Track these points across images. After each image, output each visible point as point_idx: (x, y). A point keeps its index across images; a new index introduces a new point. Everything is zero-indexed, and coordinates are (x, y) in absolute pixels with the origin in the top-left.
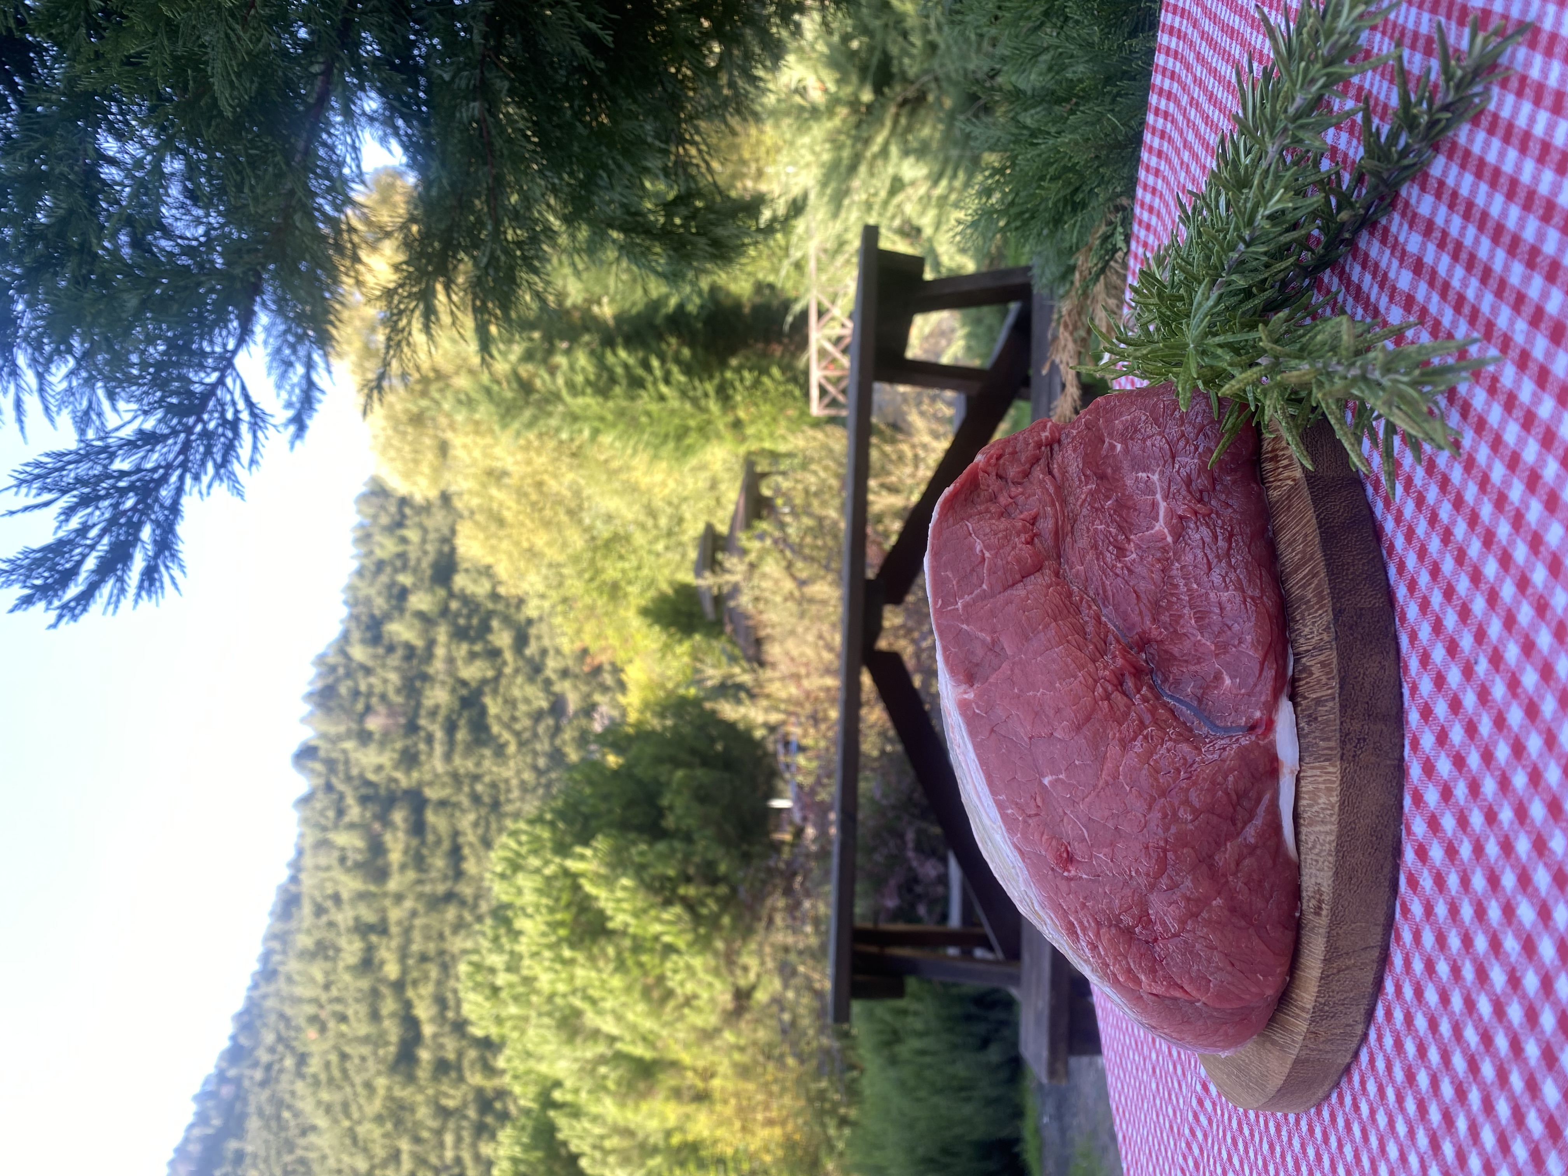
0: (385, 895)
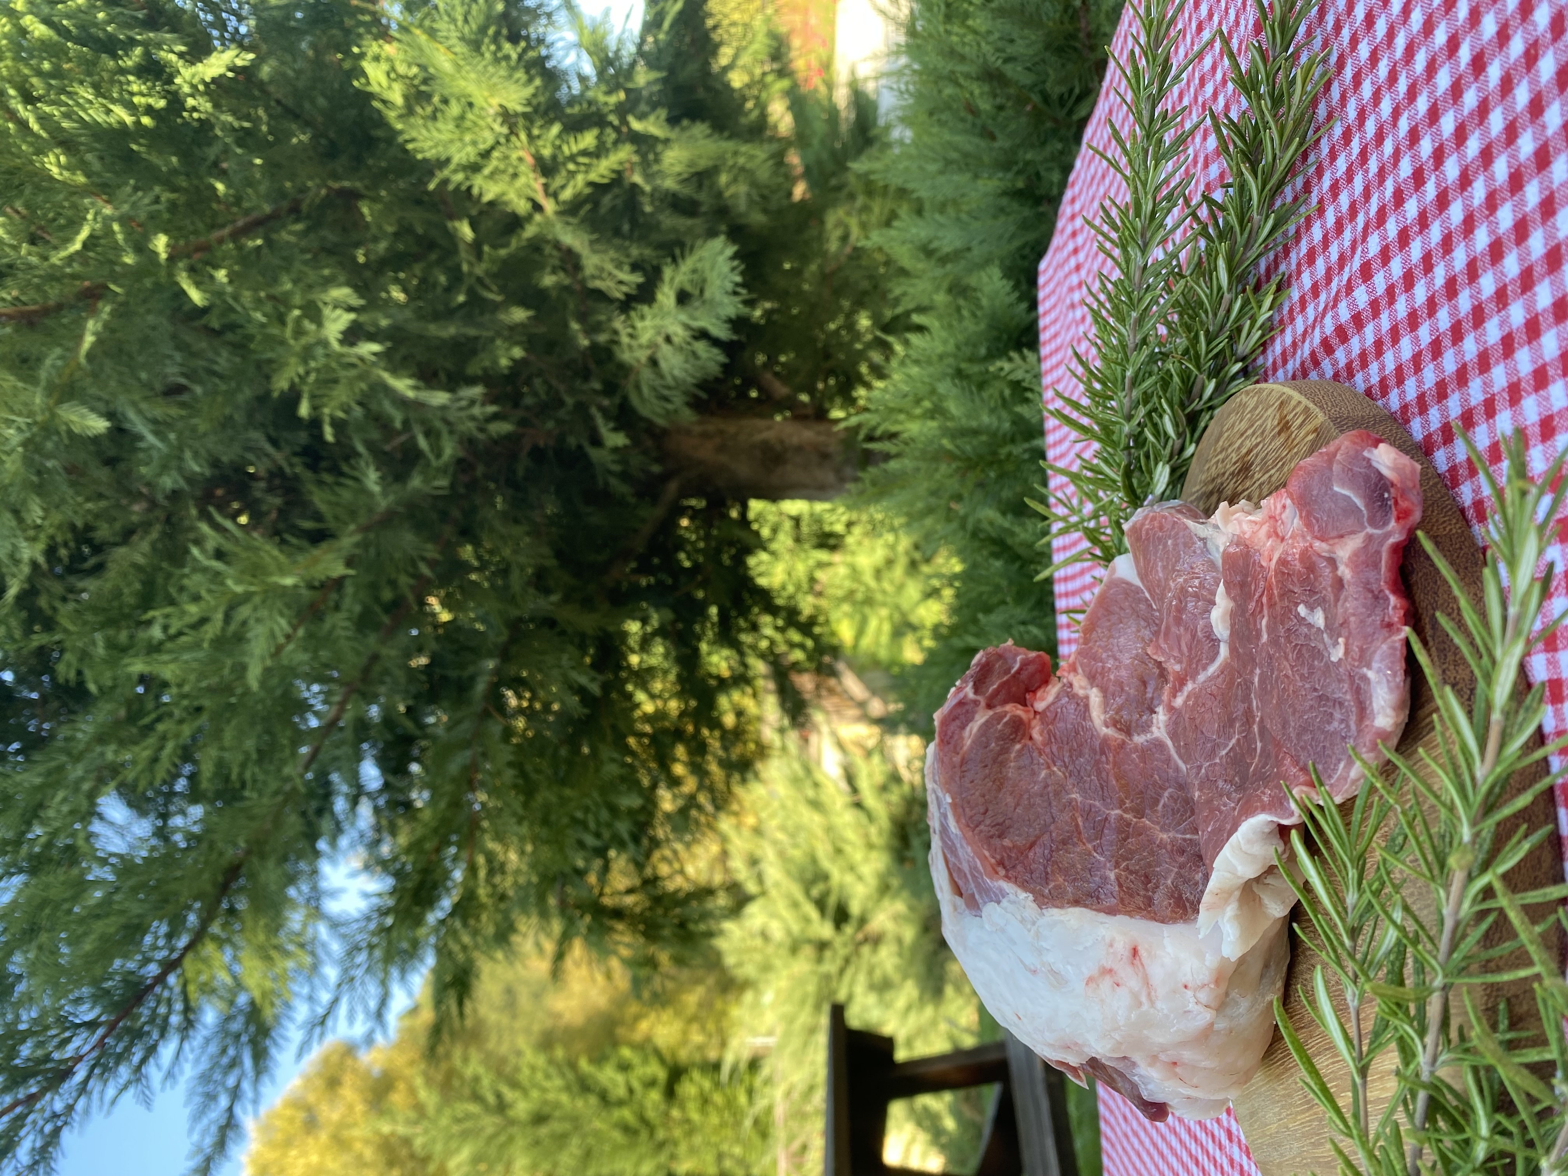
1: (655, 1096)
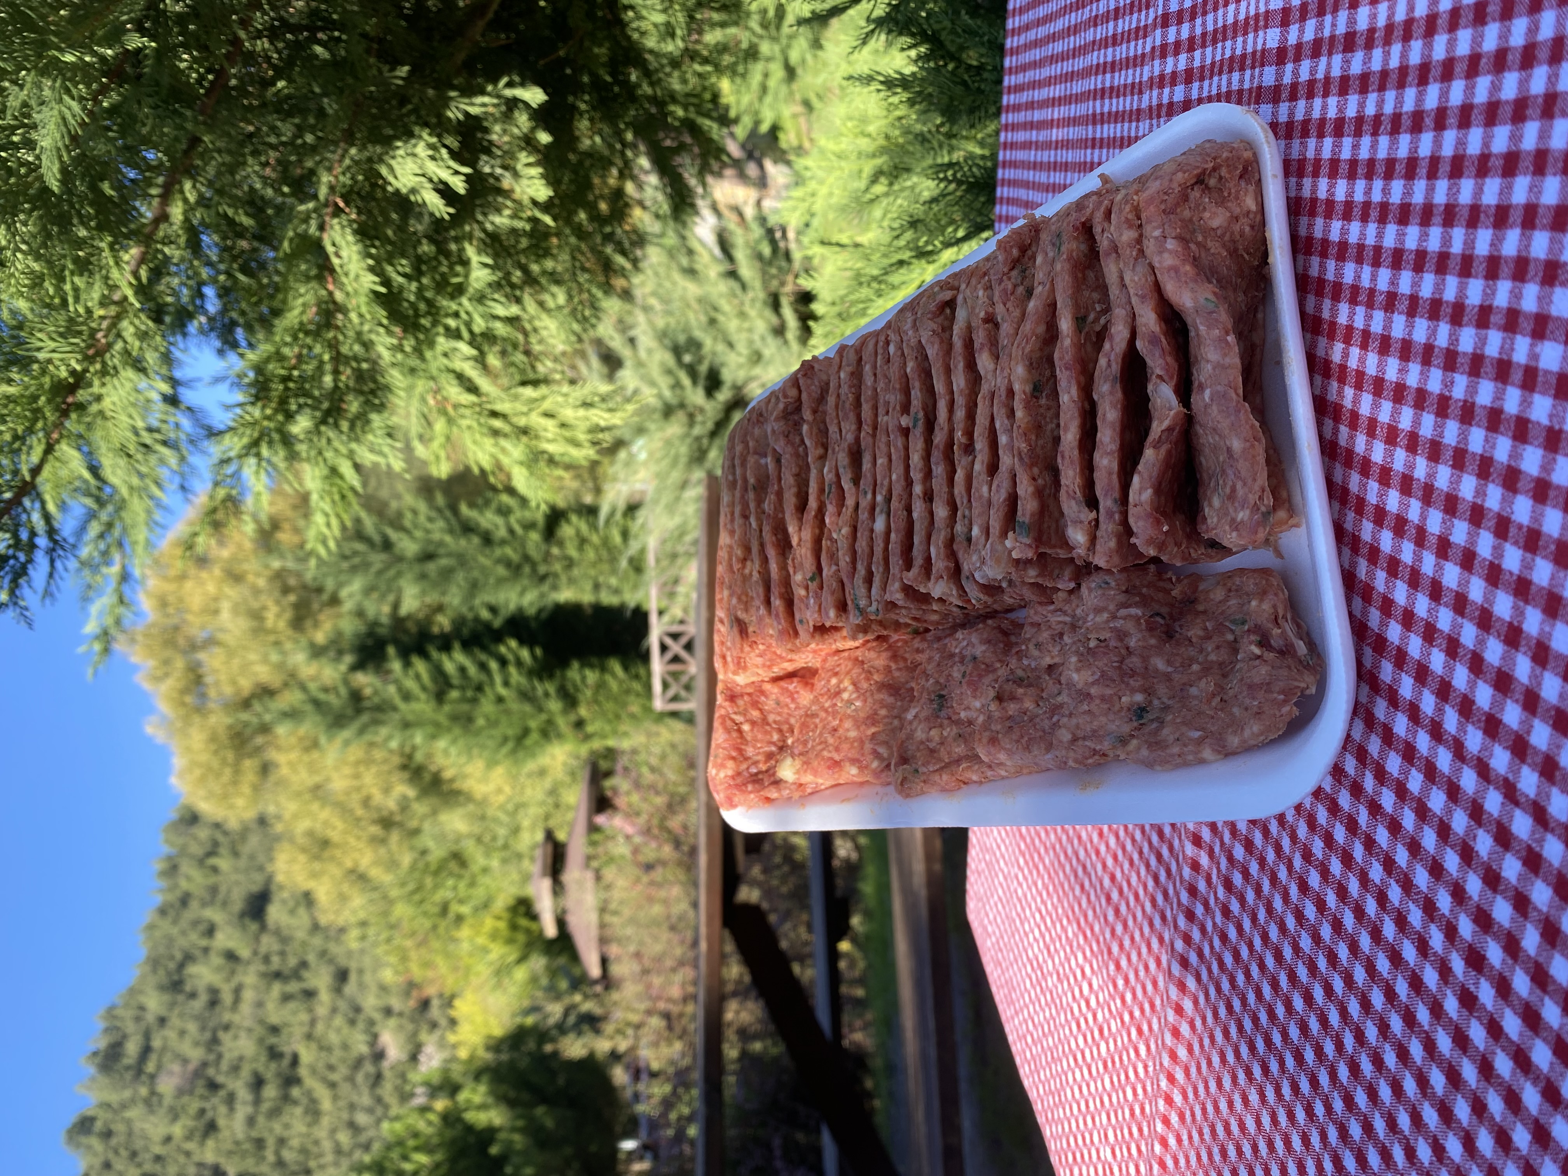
1: (535, 537)
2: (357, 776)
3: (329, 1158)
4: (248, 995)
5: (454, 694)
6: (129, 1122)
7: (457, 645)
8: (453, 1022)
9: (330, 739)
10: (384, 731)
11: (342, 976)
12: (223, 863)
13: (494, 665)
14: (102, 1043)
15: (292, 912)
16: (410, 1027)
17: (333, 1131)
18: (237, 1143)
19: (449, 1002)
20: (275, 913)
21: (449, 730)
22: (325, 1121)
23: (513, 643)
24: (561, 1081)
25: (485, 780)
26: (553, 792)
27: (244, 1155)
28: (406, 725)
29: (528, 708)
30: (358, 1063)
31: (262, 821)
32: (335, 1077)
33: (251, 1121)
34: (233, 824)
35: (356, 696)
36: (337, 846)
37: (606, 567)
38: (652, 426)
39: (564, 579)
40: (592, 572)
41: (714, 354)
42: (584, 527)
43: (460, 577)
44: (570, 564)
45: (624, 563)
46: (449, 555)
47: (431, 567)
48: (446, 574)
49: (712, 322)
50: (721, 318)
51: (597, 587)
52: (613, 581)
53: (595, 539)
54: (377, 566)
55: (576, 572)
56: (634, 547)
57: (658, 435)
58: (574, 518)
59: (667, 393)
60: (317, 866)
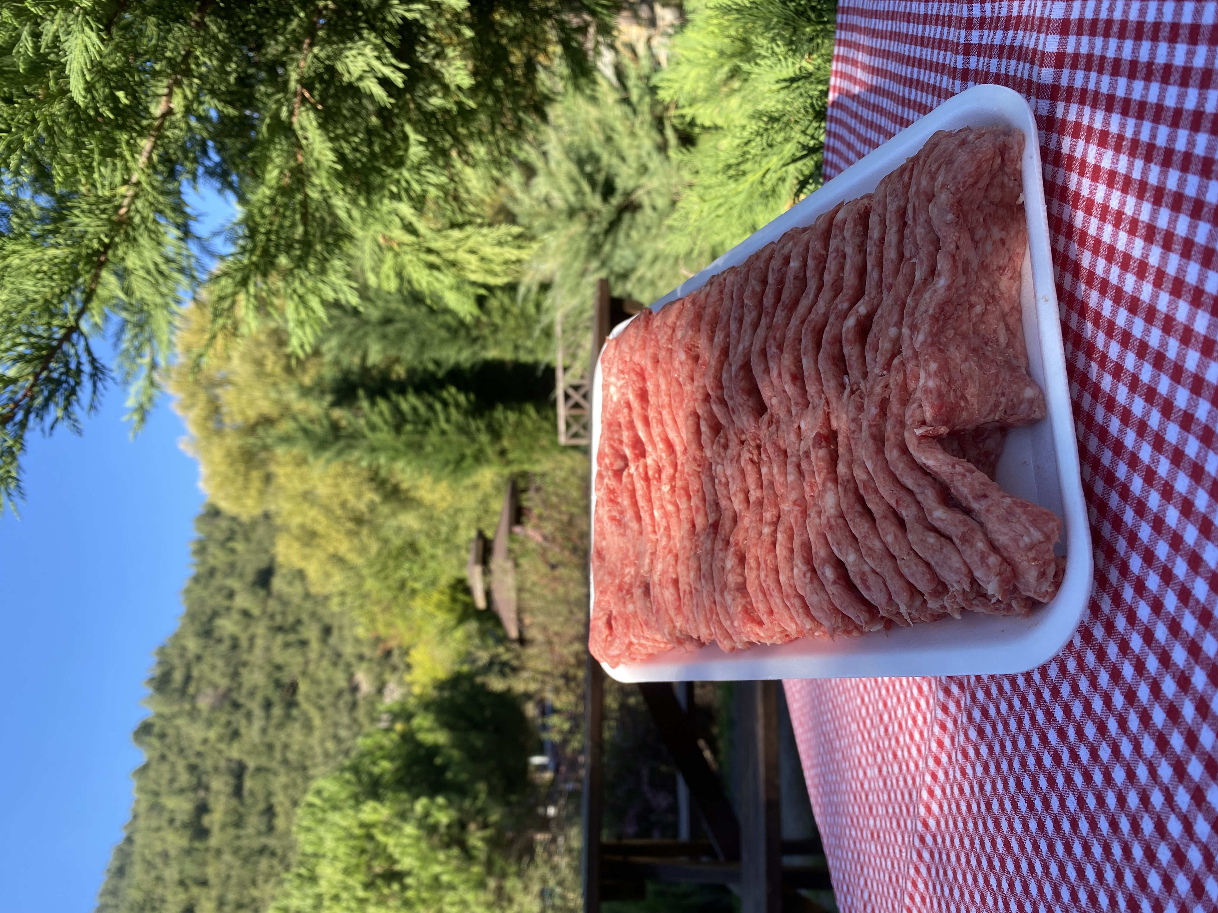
0: (207, 850)
2: (336, 485)
3: (320, 759)
4: (260, 643)
5: (409, 427)
6: (177, 728)
7: (410, 390)
8: (409, 667)
9: (316, 458)
10: (356, 454)
11: (327, 631)
12: (239, 546)
13: (438, 406)
14: (157, 672)
15: (290, 583)
16: (377, 669)
17: (322, 741)
18: (255, 746)
19: (406, 652)
20: (278, 583)
21: (405, 454)
22: (317, 734)
23: (453, 390)
24: (488, 713)
25: (432, 491)
26: (484, 501)
27: (259, 754)
28: (373, 450)
29: (464, 439)
30: (339, 694)
31: (267, 516)
32: (323, 702)
33: (264, 731)
34: (245, 518)
35: (335, 427)
36: (322, 537)
37: (523, 332)
38: (559, 225)
39: (491, 341)
40: (513, 336)
41: (610, 166)
42: (506, 301)
43: (412, 337)
44: (495, 329)
45: (537, 333)
46: (404, 320)
47: (390, 330)
48: (402, 335)
49: (609, 139)
50: (616, 136)
51: (516, 348)
52: (529, 344)
53: (515, 310)
54: (349, 328)
55: (500, 336)
56: (545, 320)
57: (564, 233)
58: (499, 293)
59: (572, 199)
60: (307, 551)
